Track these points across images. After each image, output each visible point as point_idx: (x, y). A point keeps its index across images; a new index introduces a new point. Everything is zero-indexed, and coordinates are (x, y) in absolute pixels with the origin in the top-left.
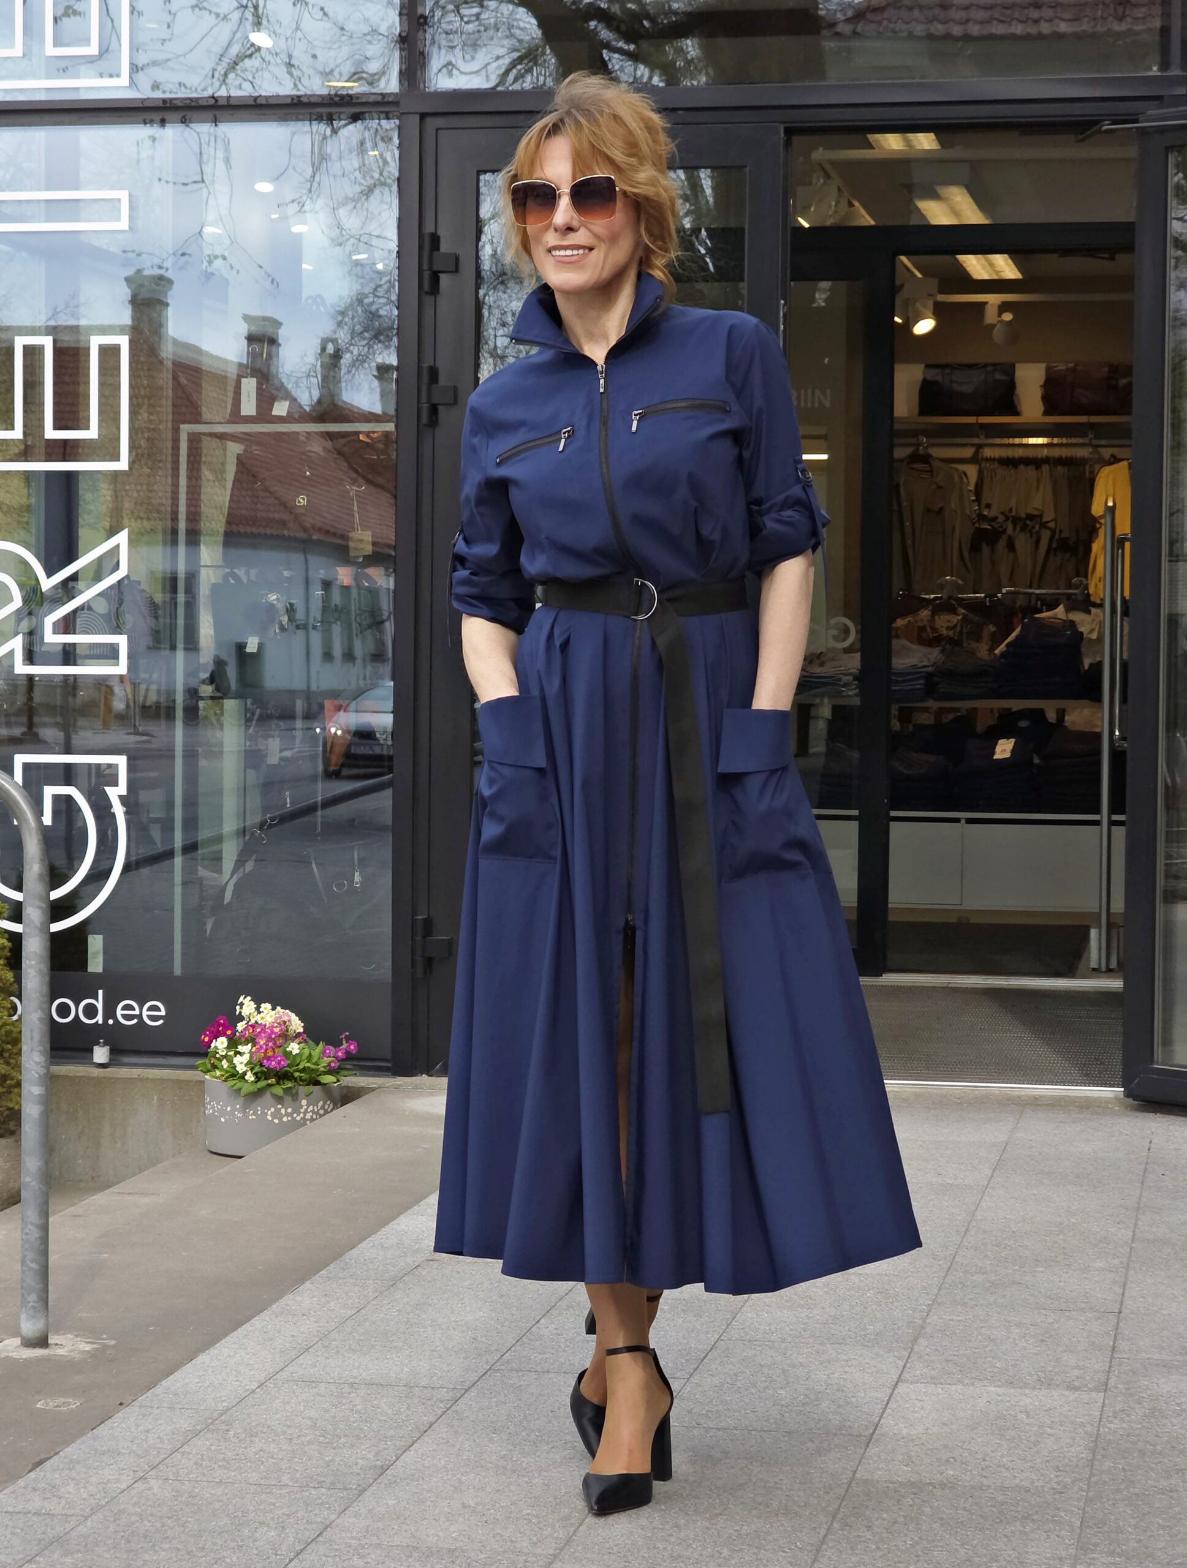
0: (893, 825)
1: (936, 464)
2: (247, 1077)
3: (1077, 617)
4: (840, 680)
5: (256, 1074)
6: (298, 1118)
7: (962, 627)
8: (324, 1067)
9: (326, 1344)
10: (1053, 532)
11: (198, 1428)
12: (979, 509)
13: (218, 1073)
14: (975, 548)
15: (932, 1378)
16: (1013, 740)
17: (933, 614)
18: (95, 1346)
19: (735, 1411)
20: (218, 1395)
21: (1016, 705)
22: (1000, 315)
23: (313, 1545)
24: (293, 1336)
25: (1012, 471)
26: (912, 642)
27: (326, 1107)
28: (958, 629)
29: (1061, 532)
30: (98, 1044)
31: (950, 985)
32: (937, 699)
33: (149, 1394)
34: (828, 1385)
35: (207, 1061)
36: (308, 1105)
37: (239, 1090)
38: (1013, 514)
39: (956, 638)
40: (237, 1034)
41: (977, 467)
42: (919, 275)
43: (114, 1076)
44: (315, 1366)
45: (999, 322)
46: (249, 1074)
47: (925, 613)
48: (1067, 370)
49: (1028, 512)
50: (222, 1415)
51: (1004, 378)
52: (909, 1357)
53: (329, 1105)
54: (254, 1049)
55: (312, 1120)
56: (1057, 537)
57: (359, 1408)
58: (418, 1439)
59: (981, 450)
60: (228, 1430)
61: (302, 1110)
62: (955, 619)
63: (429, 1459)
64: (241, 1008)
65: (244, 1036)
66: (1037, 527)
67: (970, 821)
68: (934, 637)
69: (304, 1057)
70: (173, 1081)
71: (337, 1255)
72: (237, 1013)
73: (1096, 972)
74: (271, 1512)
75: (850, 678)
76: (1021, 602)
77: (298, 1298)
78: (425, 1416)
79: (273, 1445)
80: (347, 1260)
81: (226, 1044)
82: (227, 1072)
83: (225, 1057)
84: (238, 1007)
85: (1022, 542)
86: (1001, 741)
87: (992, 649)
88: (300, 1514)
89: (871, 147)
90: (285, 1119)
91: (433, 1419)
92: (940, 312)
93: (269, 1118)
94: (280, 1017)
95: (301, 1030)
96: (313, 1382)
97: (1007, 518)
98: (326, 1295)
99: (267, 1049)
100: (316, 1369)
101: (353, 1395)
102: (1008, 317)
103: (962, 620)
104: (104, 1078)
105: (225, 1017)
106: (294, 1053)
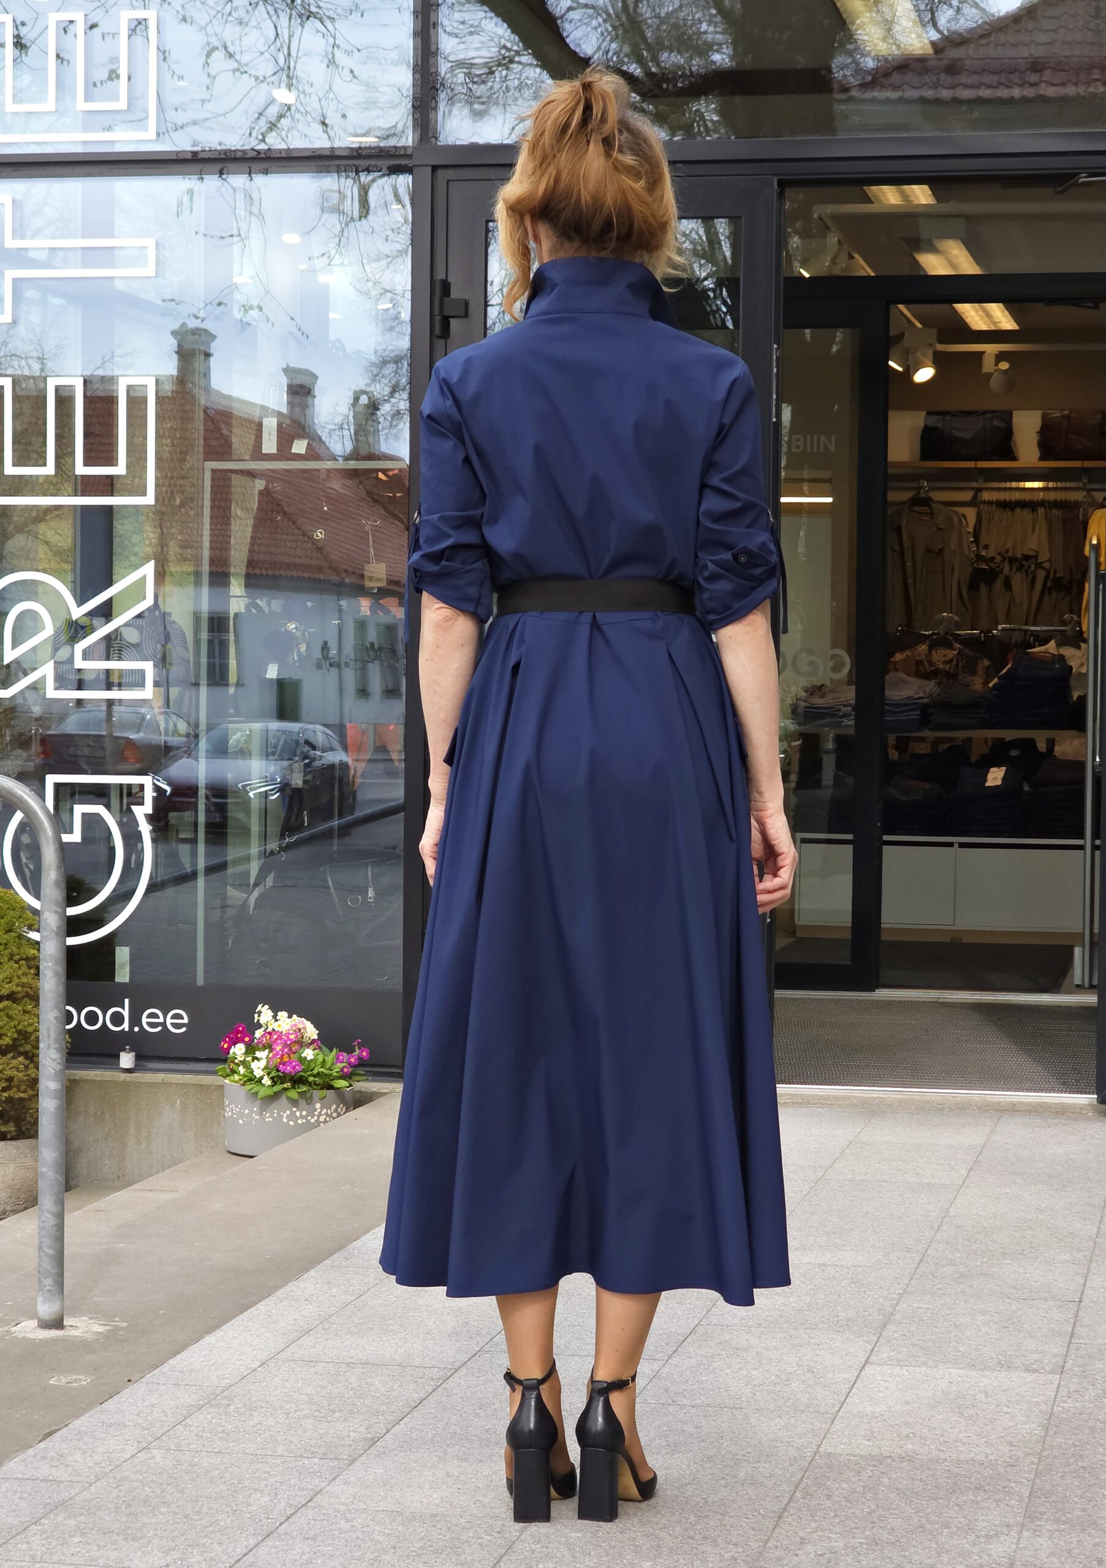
0: (886, 849)
1: (935, 506)
2: (263, 1082)
3: (1067, 652)
4: (839, 710)
5: (272, 1078)
6: (313, 1121)
7: (958, 661)
8: (337, 1072)
9: (327, 1327)
10: (1048, 572)
11: (201, 1403)
12: (977, 550)
13: (236, 1077)
14: (973, 587)
15: (898, 1360)
16: (1004, 769)
17: (930, 650)
18: (108, 1328)
20: (221, 1374)
21: (1009, 735)
22: (997, 364)
23: (303, 1509)
24: (295, 1319)
25: (1009, 513)
26: (909, 676)
27: (339, 1110)
28: (954, 663)
29: (1055, 571)
30: (124, 1050)
31: (940, 1000)
32: (931, 729)
33: (155, 1372)
35: (227, 1066)
36: (322, 1109)
37: (256, 1094)
38: (1010, 554)
39: (951, 672)
40: (255, 1041)
41: (976, 509)
42: (919, 326)
43: (140, 1080)
44: (315, 1347)
45: (996, 371)
46: (266, 1078)
47: (923, 648)
48: (1062, 417)
49: (1024, 553)
50: (224, 1391)
51: (1002, 424)
52: (877, 1341)
53: (342, 1108)
54: (271, 1055)
55: (325, 1122)
56: (1052, 576)
57: (354, 1385)
58: (409, 1413)
59: (980, 494)
60: (229, 1405)
61: (316, 1113)
62: (952, 654)
63: (417, 1432)
64: (259, 1016)
65: (261, 1043)
66: (1033, 568)
67: (962, 845)
68: (931, 671)
69: (318, 1062)
70: (195, 1085)
71: (342, 1245)
72: (256, 1021)
73: (1080, 988)
74: (266, 1479)
75: (849, 709)
76: (1017, 638)
77: (302, 1285)
78: (417, 1393)
79: (271, 1419)
80: (351, 1251)
81: (243, 1050)
82: (244, 1076)
83: (243, 1063)
84: (256, 1015)
85: (1018, 581)
86: (992, 770)
87: (986, 682)
88: (293, 1482)
89: (868, 200)
90: (300, 1121)
91: (424, 1396)
92: (939, 361)
93: (285, 1120)
94: (295, 1025)
95: (316, 1037)
96: (312, 1361)
97: (1004, 559)
98: (329, 1282)
99: (282, 1056)
100: (315, 1350)
101: (349, 1373)
102: (1004, 366)
103: (958, 654)
104: (130, 1082)
105: (243, 1025)
106: (308, 1059)
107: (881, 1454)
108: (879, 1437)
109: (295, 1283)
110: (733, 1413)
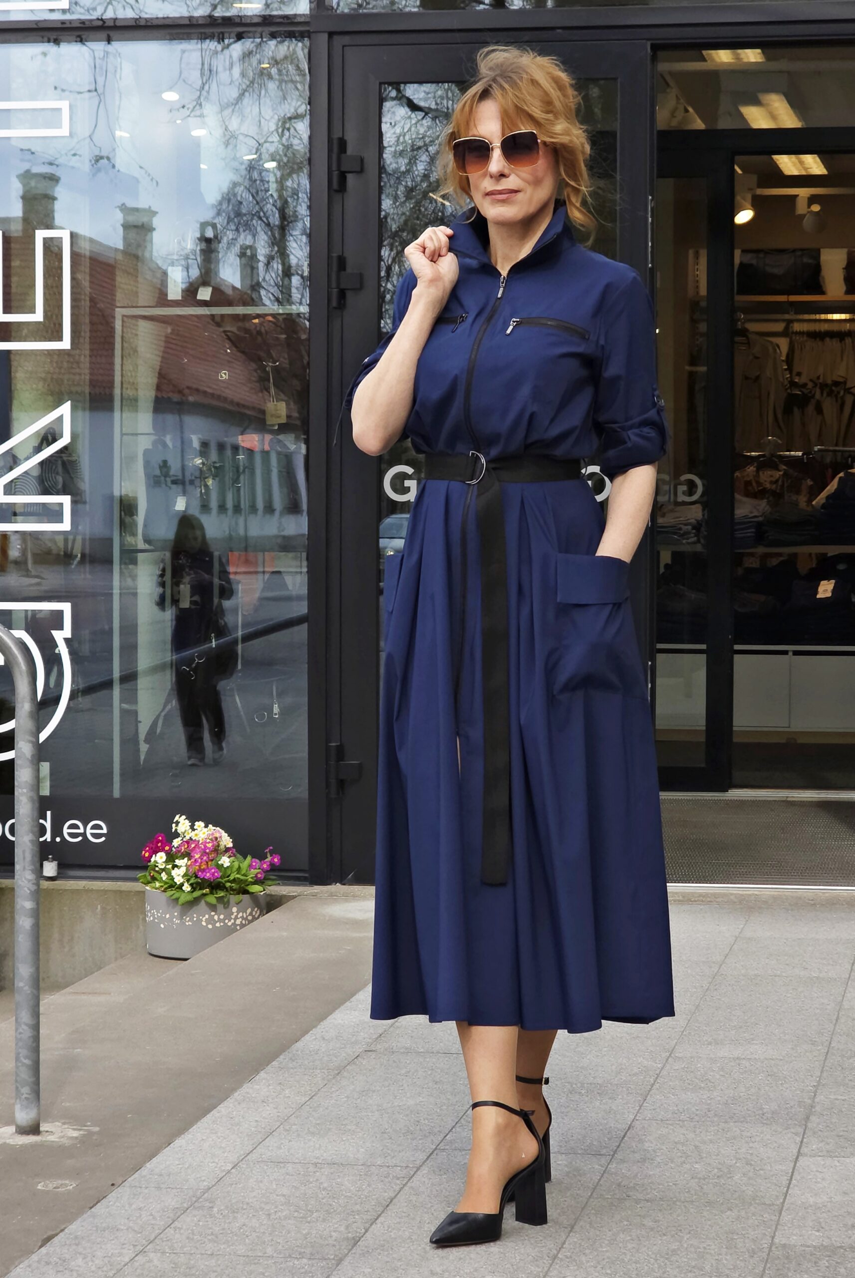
0: (737, 657)
1: (752, 337)
2: (184, 888)
4: (680, 529)
5: (191, 885)
6: (230, 924)
7: (783, 482)
8: (252, 878)
9: (287, 1128)
11: (185, 1205)
12: (791, 377)
13: (158, 884)
14: (788, 411)
15: (828, 1151)
16: (833, 581)
17: (758, 471)
18: (81, 1133)
19: (659, 1184)
20: (198, 1176)
21: (832, 550)
22: (809, 206)
24: (257, 1121)
25: (820, 343)
26: (745, 496)
27: (254, 914)
28: (780, 483)
30: (47, 859)
32: (764, 546)
33: (136, 1176)
34: (738, 1159)
35: (147, 874)
36: (237, 912)
37: (177, 899)
38: (821, 381)
39: (778, 491)
40: (173, 849)
41: (788, 340)
42: (739, 171)
43: (62, 888)
44: (281, 1148)
45: (808, 212)
46: (186, 885)
47: (751, 469)
49: (833, 379)
50: (204, 1194)
51: (810, 261)
52: (804, 1133)
53: (256, 912)
54: (189, 863)
55: (242, 926)
57: (325, 1185)
58: (383, 1212)
59: (791, 325)
60: (212, 1207)
61: (233, 917)
62: (778, 474)
63: (395, 1231)
64: (177, 825)
65: (179, 851)
66: (842, 393)
67: (796, 653)
68: (759, 490)
69: (234, 869)
70: (114, 892)
71: (285, 1048)
72: (173, 830)
75: (690, 527)
76: (828, 459)
77: (256, 1087)
78: (385, 1192)
79: (254, 1220)
80: (294, 1052)
81: (164, 858)
82: (166, 883)
83: (163, 870)
84: (174, 825)
85: (829, 406)
86: (822, 582)
87: (810, 501)
89: (703, 60)
90: (218, 925)
91: (393, 1195)
92: (758, 204)
93: (204, 924)
94: (212, 834)
95: (230, 845)
96: (280, 1162)
97: (816, 385)
98: (280, 1084)
99: (201, 863)
100: (281, 1151)
101: (318, 1174)
102: (816, 208)
103: (783, 475)
104: (53, 889)
105: (162, 835)
106: (225, 866)
107: (832, 1244)
108: (827, 1228)
109: (249, 1084)
110: (685, 1206)
